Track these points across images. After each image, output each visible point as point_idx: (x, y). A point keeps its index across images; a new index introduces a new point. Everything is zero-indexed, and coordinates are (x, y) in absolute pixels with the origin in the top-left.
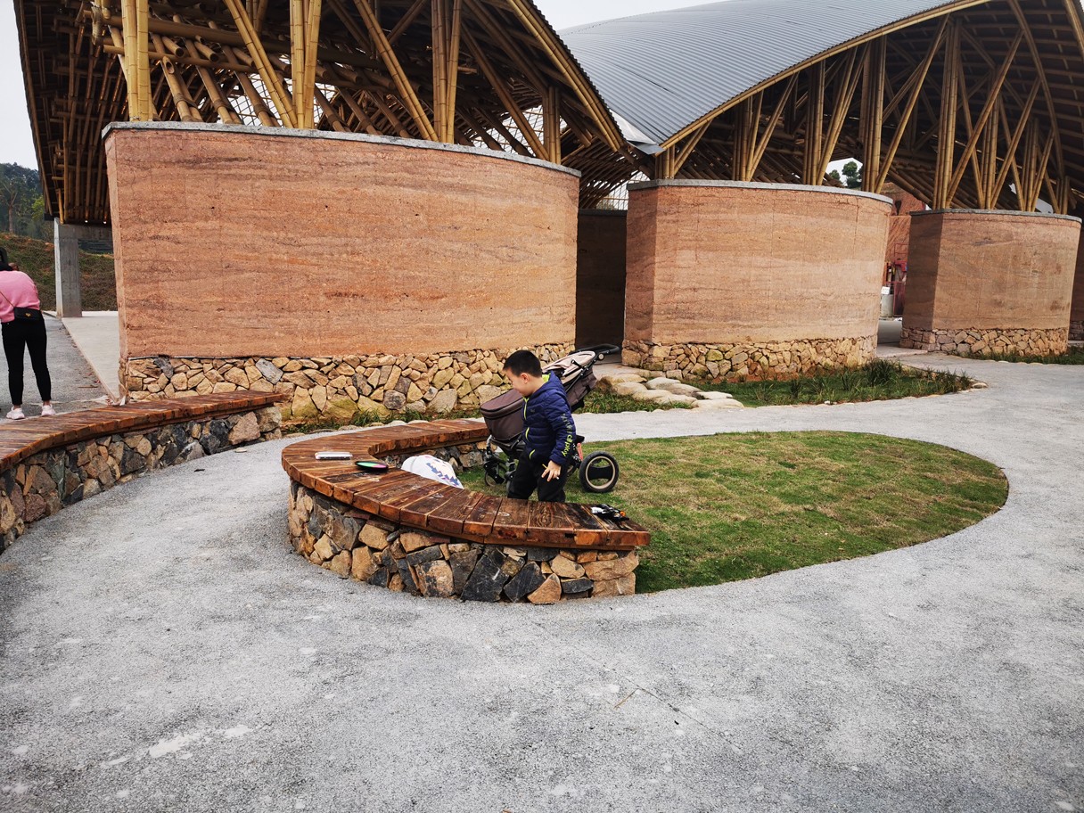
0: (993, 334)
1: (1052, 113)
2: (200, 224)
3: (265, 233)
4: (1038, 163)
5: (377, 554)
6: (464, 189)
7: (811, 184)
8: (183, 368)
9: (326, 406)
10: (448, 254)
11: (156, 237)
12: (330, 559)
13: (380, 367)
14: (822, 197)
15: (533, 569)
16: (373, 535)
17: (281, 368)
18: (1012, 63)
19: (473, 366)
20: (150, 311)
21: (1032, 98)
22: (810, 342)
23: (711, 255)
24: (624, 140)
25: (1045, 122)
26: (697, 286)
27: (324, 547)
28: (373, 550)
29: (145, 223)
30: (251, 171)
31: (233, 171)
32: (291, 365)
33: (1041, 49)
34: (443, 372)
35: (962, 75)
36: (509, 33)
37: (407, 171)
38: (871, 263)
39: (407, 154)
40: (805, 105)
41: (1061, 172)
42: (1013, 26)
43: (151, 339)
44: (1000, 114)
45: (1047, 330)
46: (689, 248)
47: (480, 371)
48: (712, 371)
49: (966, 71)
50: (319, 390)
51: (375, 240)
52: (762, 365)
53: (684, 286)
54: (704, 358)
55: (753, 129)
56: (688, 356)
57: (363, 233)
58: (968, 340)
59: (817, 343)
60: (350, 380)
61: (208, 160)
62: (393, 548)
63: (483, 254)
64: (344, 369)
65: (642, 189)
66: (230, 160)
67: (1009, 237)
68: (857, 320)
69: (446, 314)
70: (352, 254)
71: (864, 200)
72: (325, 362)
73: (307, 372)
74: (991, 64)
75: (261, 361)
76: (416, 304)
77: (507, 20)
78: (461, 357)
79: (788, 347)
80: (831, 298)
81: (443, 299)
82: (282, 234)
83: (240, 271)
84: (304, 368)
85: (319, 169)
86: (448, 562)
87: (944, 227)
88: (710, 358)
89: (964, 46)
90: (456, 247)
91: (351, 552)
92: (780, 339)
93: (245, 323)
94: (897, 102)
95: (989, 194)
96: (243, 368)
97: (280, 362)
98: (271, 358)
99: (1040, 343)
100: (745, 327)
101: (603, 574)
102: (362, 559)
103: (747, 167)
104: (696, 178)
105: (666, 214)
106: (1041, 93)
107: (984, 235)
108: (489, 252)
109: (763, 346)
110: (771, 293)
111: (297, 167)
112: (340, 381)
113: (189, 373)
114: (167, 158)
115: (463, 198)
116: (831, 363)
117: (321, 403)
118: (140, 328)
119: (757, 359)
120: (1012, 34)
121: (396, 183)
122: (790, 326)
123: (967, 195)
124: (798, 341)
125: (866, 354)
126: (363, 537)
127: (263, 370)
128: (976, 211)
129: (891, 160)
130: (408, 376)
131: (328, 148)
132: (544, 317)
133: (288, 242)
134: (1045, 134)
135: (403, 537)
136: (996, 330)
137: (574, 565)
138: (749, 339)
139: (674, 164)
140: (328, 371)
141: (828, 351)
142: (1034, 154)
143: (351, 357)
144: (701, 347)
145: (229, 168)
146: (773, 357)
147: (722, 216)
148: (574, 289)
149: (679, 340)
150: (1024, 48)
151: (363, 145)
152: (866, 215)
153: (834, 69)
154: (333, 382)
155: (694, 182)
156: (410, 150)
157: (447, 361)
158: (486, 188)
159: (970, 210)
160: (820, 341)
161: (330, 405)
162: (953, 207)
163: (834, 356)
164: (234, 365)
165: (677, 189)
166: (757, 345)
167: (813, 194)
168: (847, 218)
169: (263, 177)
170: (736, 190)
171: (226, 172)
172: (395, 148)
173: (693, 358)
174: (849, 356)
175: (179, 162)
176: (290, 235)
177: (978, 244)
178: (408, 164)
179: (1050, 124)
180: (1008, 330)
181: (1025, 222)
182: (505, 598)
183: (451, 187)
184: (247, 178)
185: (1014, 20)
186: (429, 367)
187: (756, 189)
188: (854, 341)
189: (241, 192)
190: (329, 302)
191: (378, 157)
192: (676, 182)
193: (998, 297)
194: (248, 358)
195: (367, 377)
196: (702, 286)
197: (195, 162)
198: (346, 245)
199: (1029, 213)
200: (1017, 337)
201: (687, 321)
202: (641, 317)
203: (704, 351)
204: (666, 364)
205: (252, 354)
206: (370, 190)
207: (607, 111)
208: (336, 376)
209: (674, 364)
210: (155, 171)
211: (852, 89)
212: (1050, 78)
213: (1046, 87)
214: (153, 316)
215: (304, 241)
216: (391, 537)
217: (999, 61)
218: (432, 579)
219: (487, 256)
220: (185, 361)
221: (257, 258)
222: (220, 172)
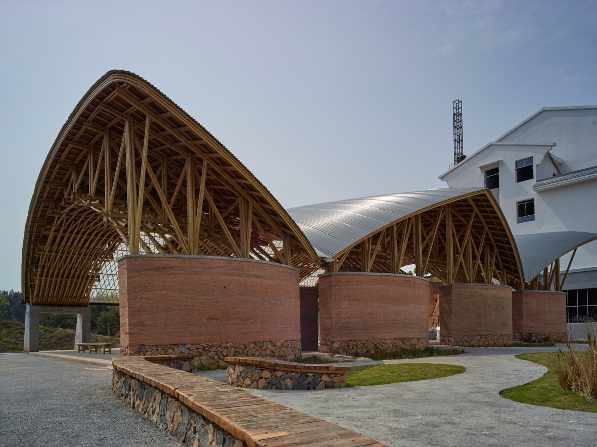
0: (478, 337)
1: (493, 243)
2: (159, 292)
3: (183, 295)
4: (491, 263)
5: (267, 380)
6: (258, 277)
7: (395, 273)
8: (150, 349)
9: (206, 364)
10: (252, 302)
11: (141, 298)
12: (250, 385)
13: (227, 348)
14: (399, 278)
15: (317, 379)
16: (266, 374)
17: (188, 349)
18: (473, 222)
19: (262, 348)
20: (138, 327)
21: (484, 236)
22: (400, 339)
23: (355, 303)
24: (317, 256)
25: (491, 246)
26: (350, 316)
27: (248, 382)
28: (266, 379)
29: (138, 292)
30: (178, 272)
31: (172, 272)
32: (193, 347)
33: (484, 217)
34: (251, 350)
35: (454, 228)
36: (270, 217)
37: (237, 270)
38: (423, 306)
39: (236, 263)
40: (389, 242)
41: (501, 267)
42: (472, 208)
43: (138, 338)
44: (472, 243)
45: (502, 335)
46: (346, 300)
47: (265, 350)
48: (359, 352)
49: (455, 226)
50: (204, 357)
51: (225, 297)
52: (380, 349)
53: (345, 316)
54: (355, 347)
55: (368, 251)
56: (348, 346)
57: (220, 294)
58: (468, 340)
59: (403, 339)
60: (215, 353)
61: (162, 268)
62: (273, 377)
63: (265, 302)
64: (213, 349)
65: (325, 277)
66: (171, 268)
67: (480, 295)
68: (418, 330)
69: (252, 326)
70: (216, 302)
71: (417, 280)
72: (206, 346)
73: (199, 350)
74: (465, 223)
75: (181, 346)
76: (241, 322)
77: (269, 212)
78: (257, 344)
79: (391, 341)
80: (407, 320)
81: (251, 320)
82: (190, 295)
83: (173, 310)
84: (197, 348)
85: (204, 270)
86: (291, 379)
87: (453, 291)
88: (358, 347)
89: (454, 216)
90: (255, 299)
91: (258, 381)
92: (387, 338)
93: (175, 331)
94: (429, 239)
95: (471, 277)
96: (173, 349)
97: (188, 346)
98: (184, 345)
99: (499, 341)
100: (372, 333)
101: (337, 381)
102: (262, 382)
103: (367, 267)
104: (346, 271)
105: (335, 286)
106: (487, 234)
107: (470, 294)
108: (267, 301)
109: (380, 341)
110: (382, 318)
111: (196, 270)
112: (211, 354)
113: (152, 351)
114: (147, 268)
115: (257, 280)
116: (409, 349)
117: (204, 362)
118: (134, 334)
119: (378, 347)
120: (471, 211)
121: (232, 275)
122: (391, 332)
123: (461, 278)
124: (395, 339)
125: (424, 345)
126: (262, 375)
127: (181, 349)
128: (466, 284)
129: (427, 263)
130: (237, 352)
131: (207, 262)
132: (289, 329)
133: (191, 298)
134: (492, 251)
135: (276, 373)
136: (480, 335)
137: (328, 378)
138: (374, 339)
139: (337, 266)
140: (206, 350)
141: (408, 343)
142: (489, 260)
143: (216, 343)
144: (354, 342)
145: (170, 271)
146: (384, 346)
147: (360, 286)
148: (299, 318)
149: (344, 339)
150: (477, 216)
151: (221, 261)
152: (418, 286)
153: (400, 227)
154: (209, 354)
155: (346, 273)
156: (238, 262)
157: (252, 346)
158: (266, 276)
159: (463, 284)
160: (404, 339)
161: (208, 364)
162: (456, 283)
163: (410, 345)
164: (170, 348)
165: (339, 276)
166: (377, 341)
167: (395, 277)
168: (410, 287)
169: (183, 274)
170: (364, 276)
171: (169, 272)
172: (232, 261)
173: (351, 347)
174: (417, 345)
175: (151, 269)
176: (193, 296)
177: (467, 298)
178: (237, 267)
179: (493, 247)
180: (485, 335)
181: (487, 289)
182: (308, 389)
183: (253, 276)
184: (177, 274)
185: (471, 206)
186: (246, 348)
187: (372, 275)
188: (418, 339)
189: (174, 279)
190: (207, 321)
191: (225, 265)
192: (339, 273)
193: (478, 321)
194: (175, 345)
195: (222, 352)
196: (353, 316)
197: (158, 269)
198: (214, 299)
199: (489, 284)
200: (489, 339)
201: (347, 331)
202: (327, 330)
203: (355, 344)
204: (339, 350)
205: (177, 343)
206: (222, 278)
207: (312, 247)
208: (210, 352)
209: (343, 350)
210: (142, 273)
211: (408, 235)
212: (490, 229)
213: (489, 232)
214: (139, 329)
215: (198, 298)
216: (272, 374)
217: (468, 222)
218: (286, 385)
219: (267, 303)
220: (151, 347)
221: (180, 305)
222: (167, 272)
